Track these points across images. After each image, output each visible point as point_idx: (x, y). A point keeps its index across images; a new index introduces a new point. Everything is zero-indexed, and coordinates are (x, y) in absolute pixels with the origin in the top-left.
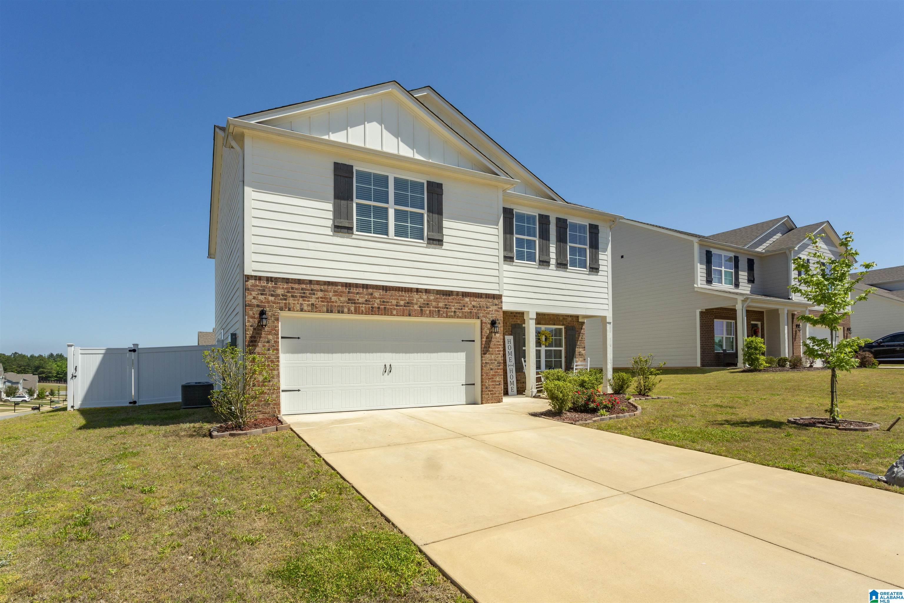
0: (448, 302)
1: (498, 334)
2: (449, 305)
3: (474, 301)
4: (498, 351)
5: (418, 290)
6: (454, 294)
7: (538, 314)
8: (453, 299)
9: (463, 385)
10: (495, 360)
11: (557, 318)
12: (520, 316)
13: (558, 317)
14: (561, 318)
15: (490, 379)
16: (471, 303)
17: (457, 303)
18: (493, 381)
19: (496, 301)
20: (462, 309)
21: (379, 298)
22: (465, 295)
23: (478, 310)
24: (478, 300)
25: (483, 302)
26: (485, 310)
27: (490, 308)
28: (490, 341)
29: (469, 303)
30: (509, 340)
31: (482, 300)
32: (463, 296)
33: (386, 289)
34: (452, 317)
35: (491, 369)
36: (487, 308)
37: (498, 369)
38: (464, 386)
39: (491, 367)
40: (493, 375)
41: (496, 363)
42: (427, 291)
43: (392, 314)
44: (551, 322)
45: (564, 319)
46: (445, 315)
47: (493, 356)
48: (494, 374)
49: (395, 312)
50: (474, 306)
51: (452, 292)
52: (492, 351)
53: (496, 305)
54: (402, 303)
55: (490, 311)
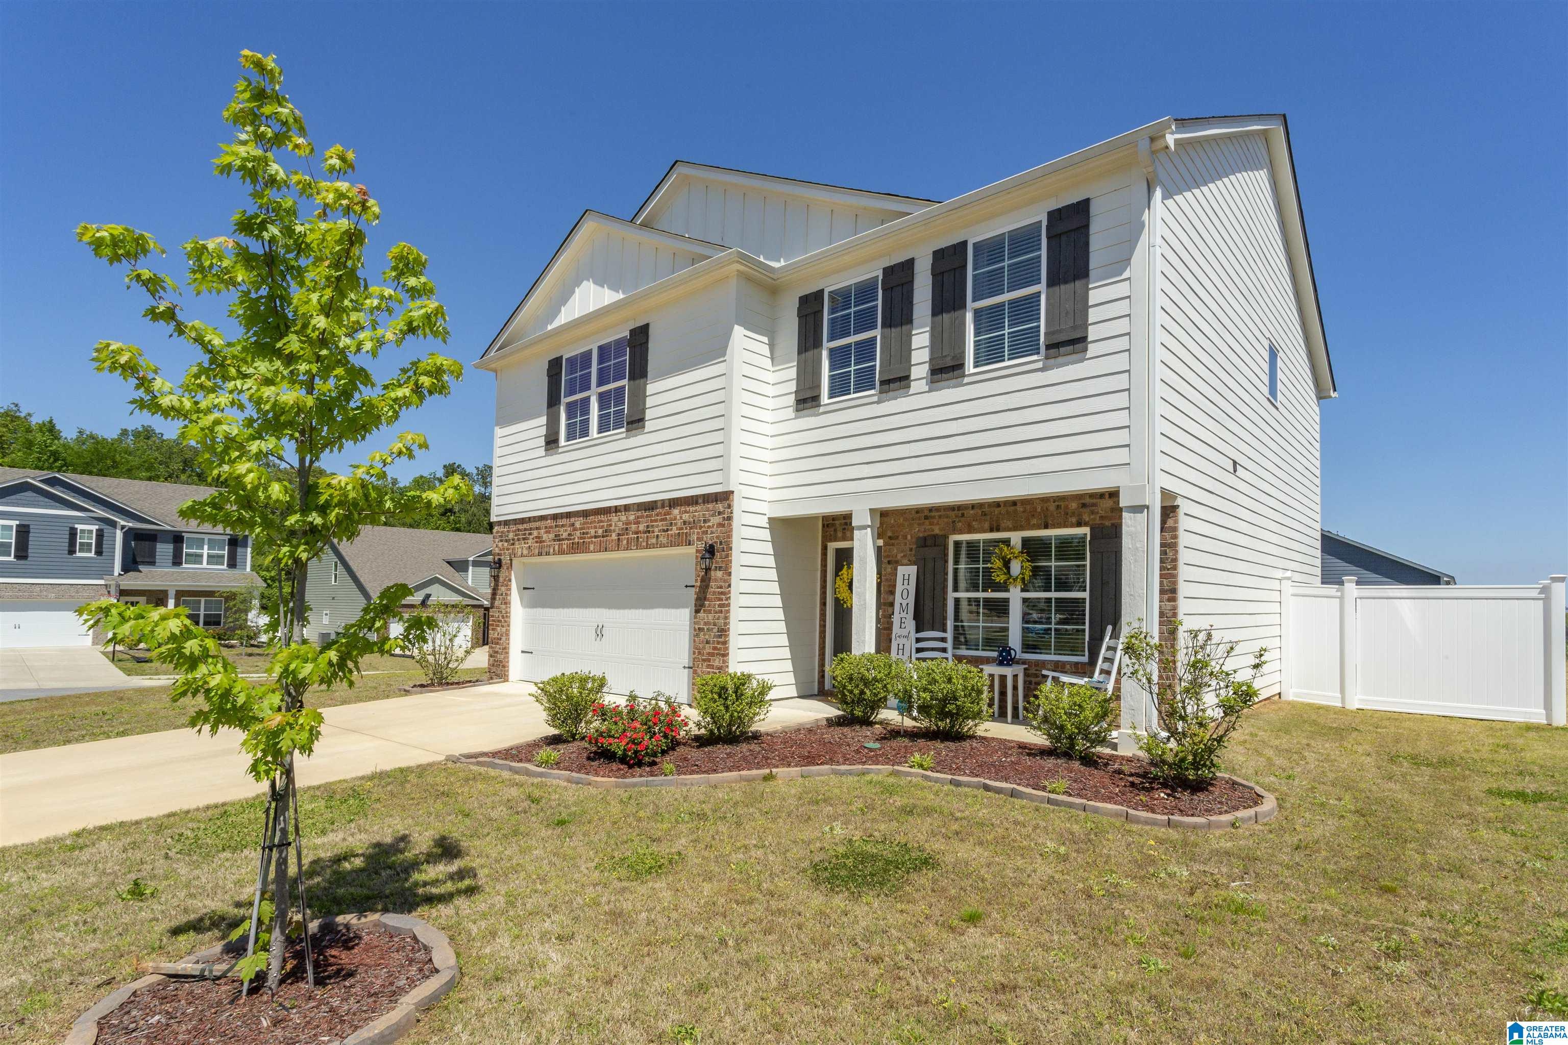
0: (652, 521)
1: (721, 573)
2: (652, 526)
3: (686, 512)
4: (720, 606)
5: (617, 509)
6: (659, 504)
7: (884, 514)
8: (657, 515)
9: (684, 667)
10: (715, 625)
11: (1058, 507)
12: (940, 517)
13: (1062, 504)
14: (1074, 505)
15: (704, 660)
16: (681, 518)
17: (662, 520)
18: (709, 666)
19: (720, 507)
20: (667, 530)
21: (581, 529)
22: (674, 503)
23: (691, 528)
24: (692, 509)
25: (698, 511)
26: (701, 527)
27: (709, 520)
28: (707, 586)
29: (678, 517)
30: (906, 577)
31: (698, 508)
32: (670, 507)
33: (585, 514)
34: (653, 546)
35: (708, 642)
36: (705, 521)
37: (718, 643)
38: (687, 670)
39: (707, 637)
40: (709, 654)
41: (715, 630)
42: (627, 508)
43: (587, 551)
44: (1034, 521)
45: (1084, 505)
46: (644, 544)
47: (711, 616)
48: (711, 651)
49: (592, 547)
50: (685, 523)
51: (656, 502)
52: (709, 606)
53: (720, 513)
54: (600, 532)
55: (709, 527)
